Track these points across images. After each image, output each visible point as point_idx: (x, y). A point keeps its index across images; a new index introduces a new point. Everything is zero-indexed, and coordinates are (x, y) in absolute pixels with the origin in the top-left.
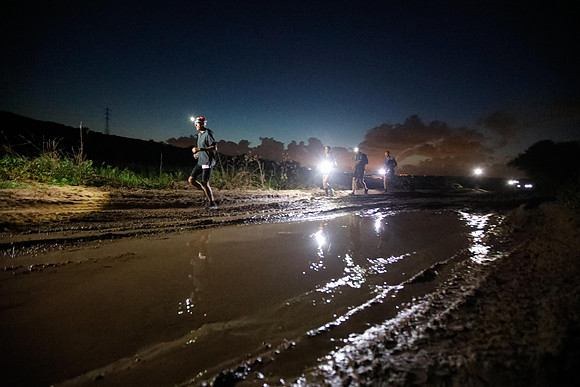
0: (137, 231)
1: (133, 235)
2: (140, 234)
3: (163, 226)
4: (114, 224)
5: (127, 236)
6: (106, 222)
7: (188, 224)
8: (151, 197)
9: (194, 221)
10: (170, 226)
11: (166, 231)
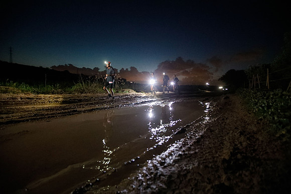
0: (30, 118)
1: (28, 120)
3: (48, 114)
4: (15, 115)
5: (23, 121)
6: (9, 114)
7: (63, 113)
8: (40, 99)
9: (66, 111)
10: (51, 114)
11: (49, 117)
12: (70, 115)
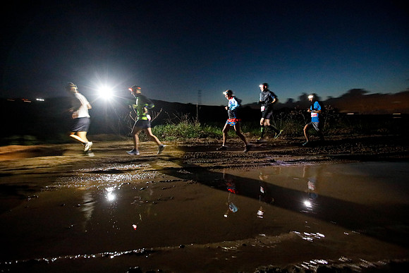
1: (229, 167)
2: (233, 167)
3: (244, 163)
4: (218, 160)
5: (226, 167)
6: (213, 158)
7: (258, 162)
8: (233, 144)
9: (262, 160)
10: (248, 163)
11: (246, 166)
12: (267, 165)
